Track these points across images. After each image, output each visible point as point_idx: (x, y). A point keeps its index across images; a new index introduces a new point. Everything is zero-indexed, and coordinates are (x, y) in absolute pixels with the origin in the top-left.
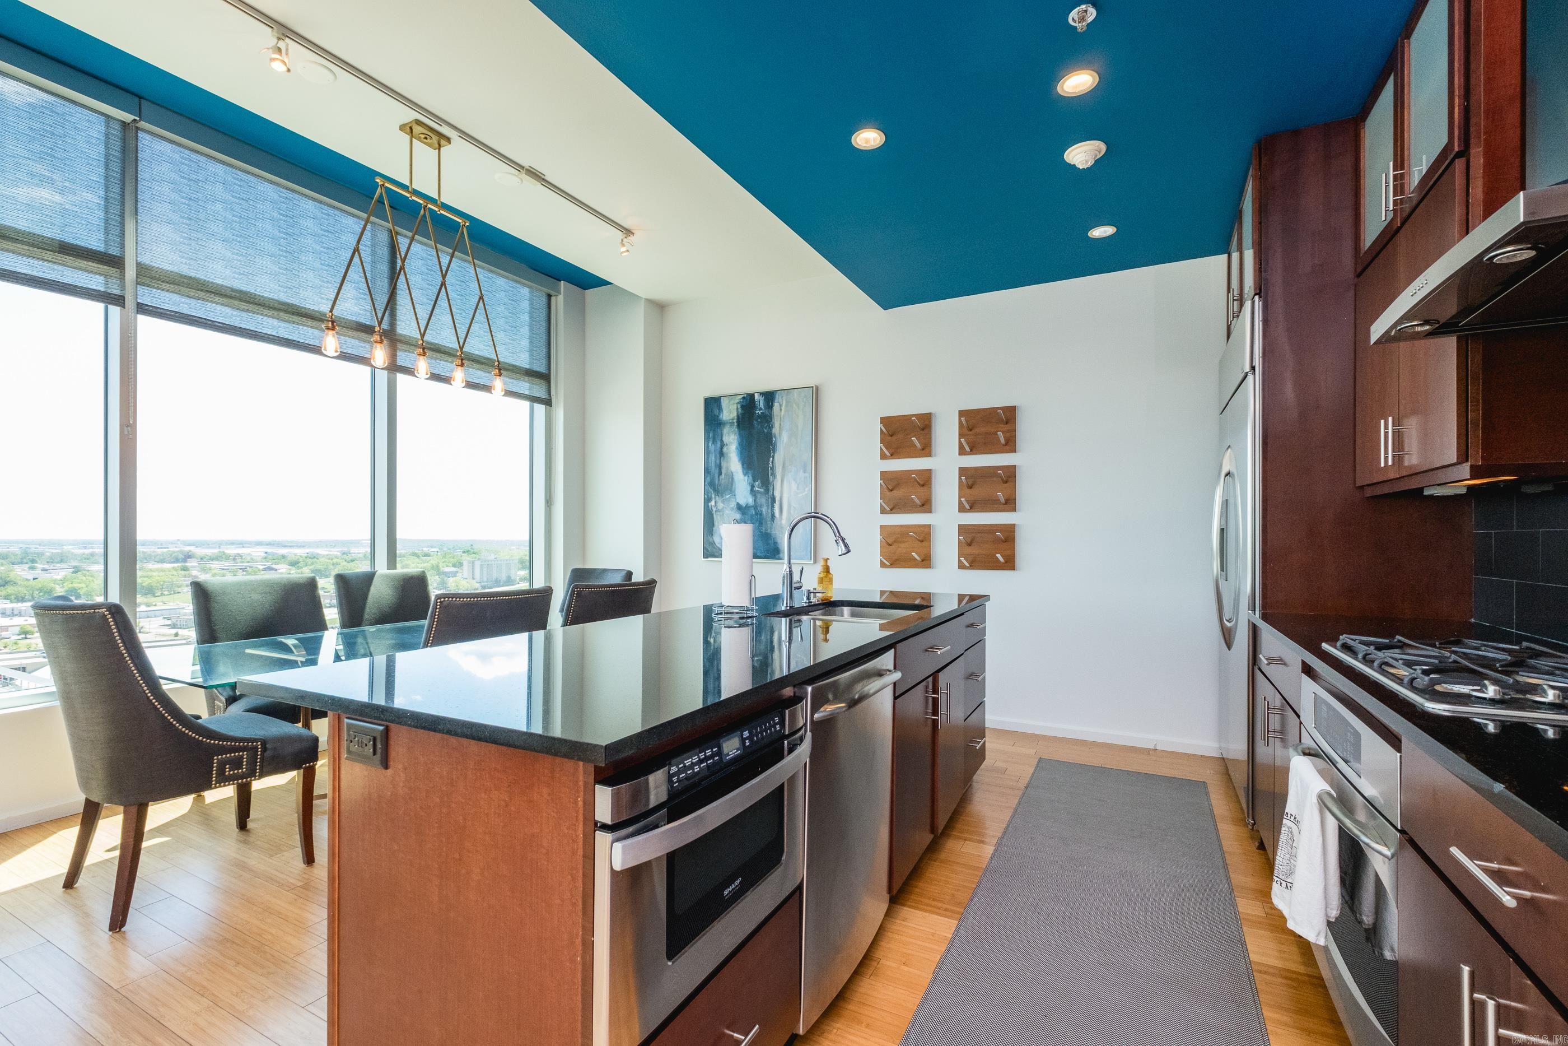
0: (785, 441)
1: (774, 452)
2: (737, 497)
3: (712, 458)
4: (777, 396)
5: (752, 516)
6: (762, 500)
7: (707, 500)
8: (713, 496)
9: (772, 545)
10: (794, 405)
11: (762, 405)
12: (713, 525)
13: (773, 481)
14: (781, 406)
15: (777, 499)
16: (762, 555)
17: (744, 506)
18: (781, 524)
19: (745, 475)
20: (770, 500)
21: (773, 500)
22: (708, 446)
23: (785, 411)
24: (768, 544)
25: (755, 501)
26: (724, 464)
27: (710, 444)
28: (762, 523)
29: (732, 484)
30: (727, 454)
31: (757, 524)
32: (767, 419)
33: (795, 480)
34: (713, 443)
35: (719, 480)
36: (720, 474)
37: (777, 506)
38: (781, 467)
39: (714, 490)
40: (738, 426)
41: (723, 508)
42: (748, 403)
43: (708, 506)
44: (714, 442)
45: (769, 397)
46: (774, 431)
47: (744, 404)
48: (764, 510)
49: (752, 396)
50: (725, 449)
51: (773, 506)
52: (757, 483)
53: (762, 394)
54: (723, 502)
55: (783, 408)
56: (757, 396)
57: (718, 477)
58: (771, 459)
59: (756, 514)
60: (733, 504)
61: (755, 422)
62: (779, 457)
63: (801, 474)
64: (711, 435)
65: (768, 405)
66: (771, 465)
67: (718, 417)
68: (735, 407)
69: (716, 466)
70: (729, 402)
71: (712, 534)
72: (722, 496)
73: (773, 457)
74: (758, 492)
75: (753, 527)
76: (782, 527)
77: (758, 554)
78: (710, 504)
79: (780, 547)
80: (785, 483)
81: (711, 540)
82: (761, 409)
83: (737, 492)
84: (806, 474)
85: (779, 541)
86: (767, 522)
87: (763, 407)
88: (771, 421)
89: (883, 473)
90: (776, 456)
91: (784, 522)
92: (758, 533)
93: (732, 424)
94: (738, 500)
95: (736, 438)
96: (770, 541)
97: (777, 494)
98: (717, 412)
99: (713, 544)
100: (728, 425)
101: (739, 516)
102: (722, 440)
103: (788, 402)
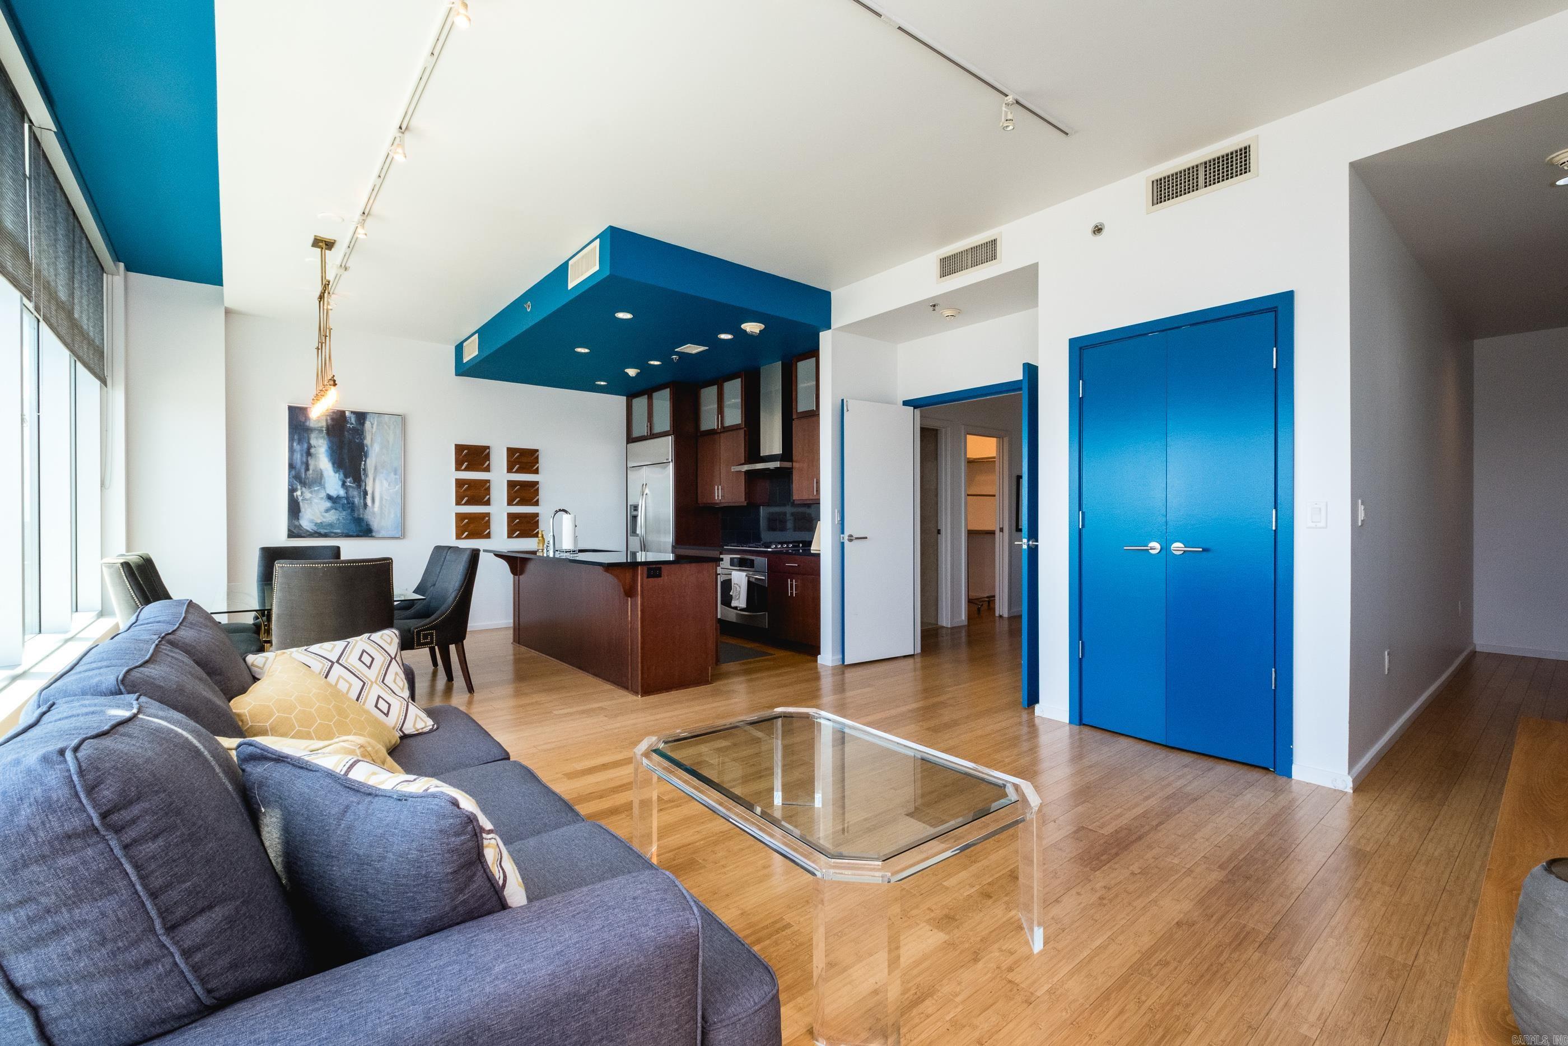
0: (377, 450)
1: (366, 457)
2: (327, 489)
3: (298, 457)
4: (368, 416)
5: (343, 505)
6: (354, 493)
7: (292, 491)
8: (299, 487)
9: (365, 526)
10: (385, 426)
11: (353, 420)
12: (299, 511)
13: (365, 479)
14: (372, 424)
15: (369, 493)
16: (354, 535)
17: (335, 496)
18: (373, 511)
19: (335, 472)
20: (362, 493)
21: (366, 493)
22: (293, 446)
23: (377, 429)
24: (360, 526)
25: (346, 493)
26: (312, 462)
27: (295, 444)
28: (354, 510)
29: (320, 479)
30: (315, 454)
31: (349, 511)
32: (359, 432)
33: (386, 479)
34: (299, 443)
35: (306, 474)
36: (307, 469)
37: (369, 498)
38: (373, 471)
39: (301, 482)
40: (328, 433)
41: (311, 497)
42: (339, 417)
43: (293, 496)
44: (300, 441)
45: (361, 417)
46: (365, 442)
47: (334, 416)
48: (356, 500)
49: (343, 412)
50: (312, 450)
51: (365, 498)
52: (349, 480)
53: (352, 412)
54: (311, 492)
55: (374, 426)
56: (347, 414)
57: (305, 472)
58: (363, 462)
59: (348, 503)
60: (323, 495)
61: (346, 433)
62: (371, 463)
63: (392, 475)
64: (296, 437)
65: (360, 422)
66: (362, 466)
67: (304, 423)
68: (324, 418)
69: (302, 463)
71: (298, 519)
72: (310, 488)
73: (365, 461)
74: (350, 486)
75: (344, 513)
76: (374, 513)
77: (351, 534)
78: (295, 494)
79: (372, 528)
80: (377, 481)
81: (296, 523)
82: (352, 424)
83: (326, 486)
84: (397, 476)
85: (371, 523)
86: (359, 510)
87: (354, 423)
88: (363, 434)
89: (457, 480)
90: (368, 461)
91: (376, 509)
92: (350, 517)
93: (320, 431)
94: (328, 492)
95: (325, 442)
96: (363, 524)
97: (369, 489)
98: (303, 419)
99: (300, 526)
100: (317, 433)
101: (329, 504)
102: (309, 443)
103: (379, 423)
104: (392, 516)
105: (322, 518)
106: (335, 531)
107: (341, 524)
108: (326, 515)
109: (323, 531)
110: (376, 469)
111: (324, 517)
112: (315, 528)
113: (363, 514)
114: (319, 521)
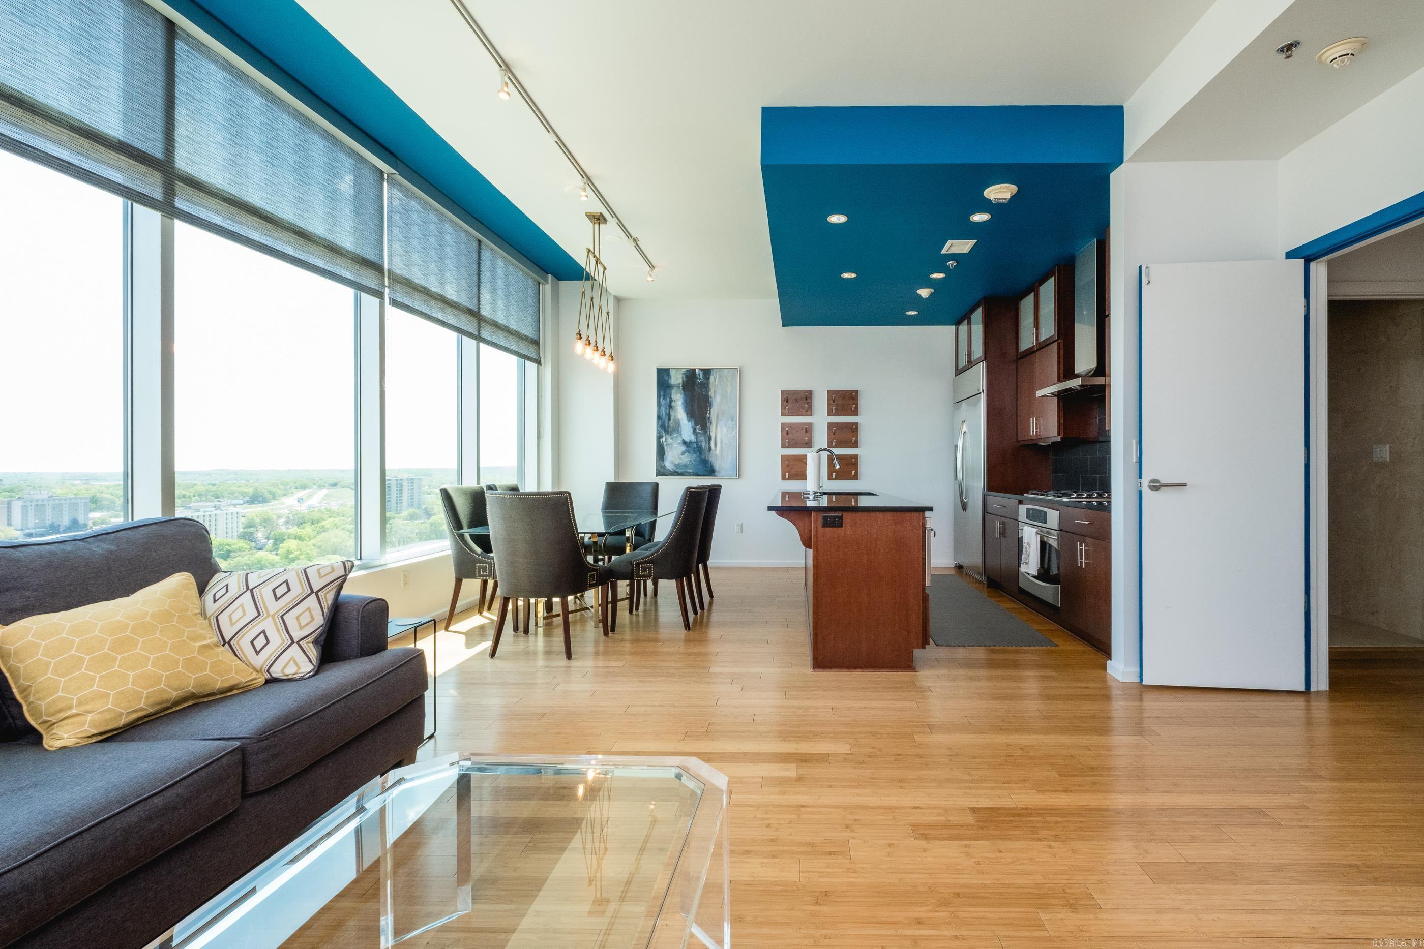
0: (718, 401)
1: (711, 407)
2: (683, 436)
3: (663, 409)
4: (712, 372)
5: (694, 448)
6: (702, 438)
7: (659, 437)
8: (664, 434)
9: (709, 467)
10: (725, 379)
11: (701, 376)
12: (664, 454)
13: (710, 426)
14: (715, 378)
15: (713, 437)
16: (702, 473)
17: (688, 441)
19: (689, 421)
20: (707, 438)
21: (710, 438)
22: (660, 401)
23: (719, 382)
24: (707, 467)
25: (696, 438)
26: (672, 414)
27: (661, 399)
29: (679, 427)
30: (675, 407)
31: (698, 453)
32: (705, 386)
33: (725, 426)
34: (664, 399)
35: (668, 424)
36: (669, 419)
37: (712, 442)
38: (715, 419)
39: (665, 431)
40: (683, 388)
41: (672, 443)
42: (691, 375)
43: (660, 441)
44: (664, 398)
45: (707, 372)
46: (710, 394)
47: (688, 374)
48: (703, 444)
49: (694, 370)
50: (673, 404)
51: (710, 442)
52: (698, 427)
53: (700, 369)
54: (672, 439)
55: (717, 379)
56: (697, 371)
58: (708, 412)
59: (698, 447)
60: (680, 440)
61: (696, 387)
62: (714, 411)
64: (662, 393)
65: (706, 377)
66: (708, 416)
67: (667, 382)
68: (681, 376)
69: (666, 414)
70: (676, 373)
71: (663, 460)
72: (671, 435)
73: (710, 411)
74: (699, 433)
75: (695, 456)
76: (716, 455)
77: (699, 473)
79: (715, 467)
80: (719, 427)
81: (662, 464)
82: (700, 379)
83: (682, 433)
84: (735, 423)
85: (714, 464)
86: (705, 453)
87: (702, 379)
88: (708, 388)
89: (782, 424)
90: (712, 410)
91: (718, 452)
92: (698, 459)
93: (678, 387)
94: (683, 438)
95: (682, 396)
96: (708, 465)
97: (713, 435)
98: (666, 378)
99: (664, 467)
100: (676, 388)
101: (683, 448)
102: (671, 398)
103: (720, 376)
104: (730, 458)
106: (688, 470)
107: (692, 465)
108: (682, 457)
109: (680, 471)
110: (717, 417)
111: (680, 458)
112: (675, 468)
113: (708, 456)
114: (677, 462)
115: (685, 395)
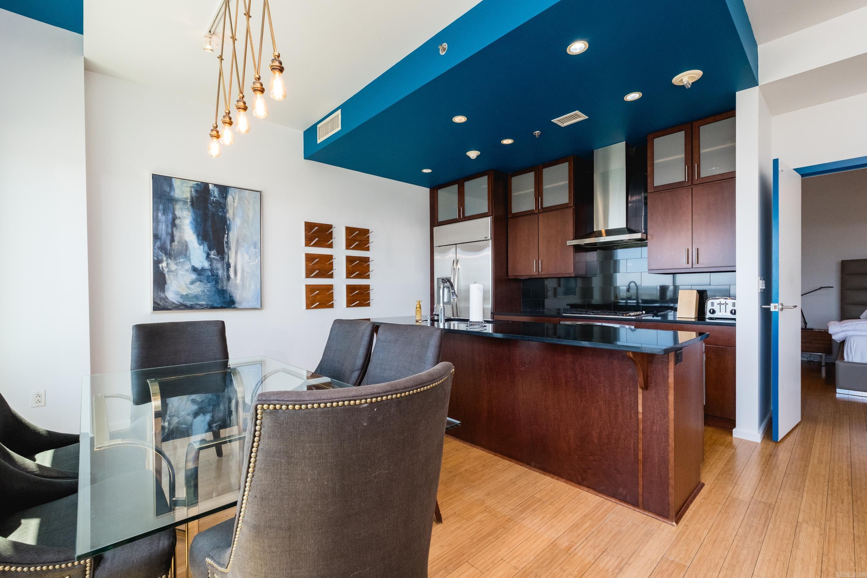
1: (228, 230)
2: (192, 261)
3: (162, 227)
4: (230, 190)
5: (208, 276)
6: (218, 265)
7: (157, 263)
8: (164, 258)
9: (228, 298)
10: (246, 201)
11: (216, 193)
12: (165, 282)
13: (228, 252)
14: (234, 199)
15: (232, 265)
16: (219, 306)
17: (200, 268)
18: (236, 283)
19: (200, 245)
20: (225, 265)
21: (229, 265)
22: (157, 216)
23: (238, 203)
24: (224, 298)
25: (210, 265)
26: (177, 234)
27: (160, 214)
28: (219, 282)
29: (186, 250)
30: (180, 226)
31: (214, 283)
32: (222, 206)
33: (247, 253)
34: (164, 214)
35: (171, 246)
36: (172, 240)
37: (232, 270)
38: (235, 244)
39: (166, 254)
40: (192, 205)
41: (176, 269)
42: (202, 190)
43: (159, 267)
44: (165, 212)
45: (224, 190)
46: (228, 215)
47: (199, 189)
48: (220, 272)
49: (206, 185)
50: (177, 222)
51: (228, 270)
52: (213, 252)
53: (215, 185)
54: (177, 264)
55: (236, 201)
56: (211, 187)
57: (171, 244)
58: (226, 236)
59: (213, 275)
60: (188, 267)
61: (209, 206)
62: (233, 236)
64: (161, 207)
65: (223, 195)
66: (225, 239)
67: (169, 193)
68: (189, 189)
69: (167, 233)
70: (182, 184)
71: (164, 291)
72: (175, 259)
73: (228, 234)
74: (214, 258)
75: (209, 285)
76: (236, 285)
77: (216, 305)
78: (160, 265)
79: (235, 299)
80: (239, 253)
81: (162, 295)
82: (215, 197)
83: (191, 257)
84: (257, 250)
85: (234, 295)
86: (222, 282)
87: (217, 196)
88: (225, 208)
89: (306, 254)
90: (231, 234)
91: (238, 281)
92: (214, 289)
93: (185, 202)
94: (193, 264)
95: (190, 214)
96: (226, 296)
97: (232, 262)
98: (167, 188)
99: (165, 299)
100: (182, 203)
101: (194, 276)
102: (174, 214)
103: (240, 198)
104: (253, 287)
105: (187, 289)
106: (200, 303)
107: (206, 296)
108: (192, 286)
109: (188, 303)
111: (189, 288)
112: (181, 301)
113: (226, 286)
114: (184, 293)
115: (194, 212)
